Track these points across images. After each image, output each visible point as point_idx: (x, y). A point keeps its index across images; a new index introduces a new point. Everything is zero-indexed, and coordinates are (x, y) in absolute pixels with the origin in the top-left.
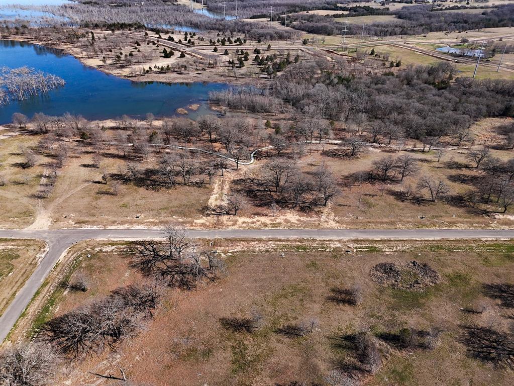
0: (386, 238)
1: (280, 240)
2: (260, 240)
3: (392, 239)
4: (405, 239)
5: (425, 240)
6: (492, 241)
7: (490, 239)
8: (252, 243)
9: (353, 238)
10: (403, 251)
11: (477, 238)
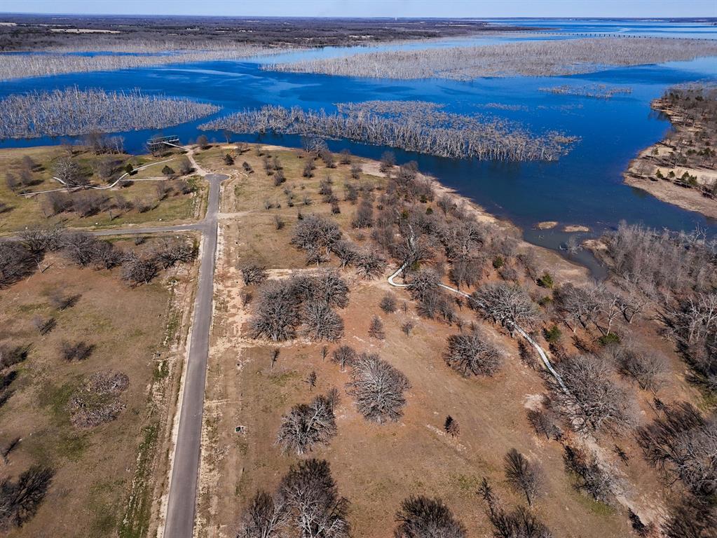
0: (182, 387)
1: (190, 312)
2: (192, 301)
3: (181, 393)
4: (180, 404)
5: (172, 425)
6: (159, 511)
7: (164, 509)
8: (188, 300)
9: (187, 360)
10: (149, 400)
11: (168, 489)
